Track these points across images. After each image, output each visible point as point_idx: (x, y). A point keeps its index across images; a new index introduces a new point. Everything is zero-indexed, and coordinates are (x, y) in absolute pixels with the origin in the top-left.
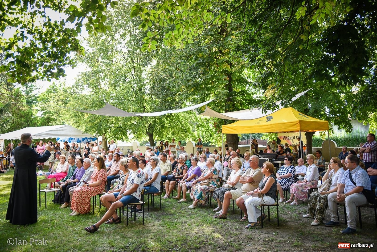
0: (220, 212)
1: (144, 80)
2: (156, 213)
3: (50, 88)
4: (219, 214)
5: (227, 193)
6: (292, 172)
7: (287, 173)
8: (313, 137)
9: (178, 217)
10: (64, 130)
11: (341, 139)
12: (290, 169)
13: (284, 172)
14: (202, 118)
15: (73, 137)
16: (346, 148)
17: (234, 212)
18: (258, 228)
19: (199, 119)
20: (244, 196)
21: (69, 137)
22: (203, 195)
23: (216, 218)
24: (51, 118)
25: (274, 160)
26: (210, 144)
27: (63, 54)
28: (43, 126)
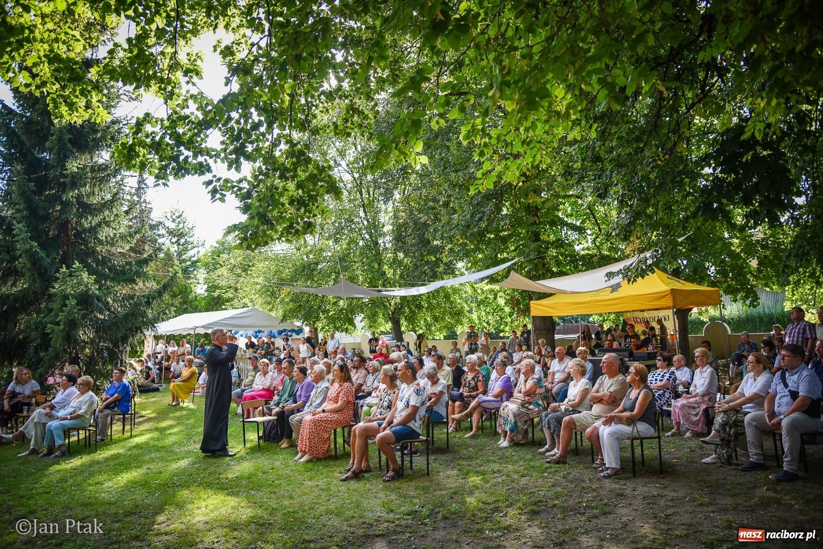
0: (552, 453)
1: (383, 226)
2: (443, 457)
3: (217, 245)
4: (554, 455)
5: (566, 418)
6: (671, 380)
7: (662, 381)
8: (689, 318)
9: (484, 462)
10: (249, 317)
11: (732, 319)
12: (667, 375)
13: (656, 380)
14: (485, 289)
15: (261, 329)
16: (748, 336)
17: (577, 452)
18: (628, 478)
19: (479, 291)
20: (598, 423)
21: (257, 329)
22: (519, 424)
23: (548, 462)
24: (224, 296)
25: (627, 359)
26: (501, 335)
27: (313, 199)
28: (208, 311)
